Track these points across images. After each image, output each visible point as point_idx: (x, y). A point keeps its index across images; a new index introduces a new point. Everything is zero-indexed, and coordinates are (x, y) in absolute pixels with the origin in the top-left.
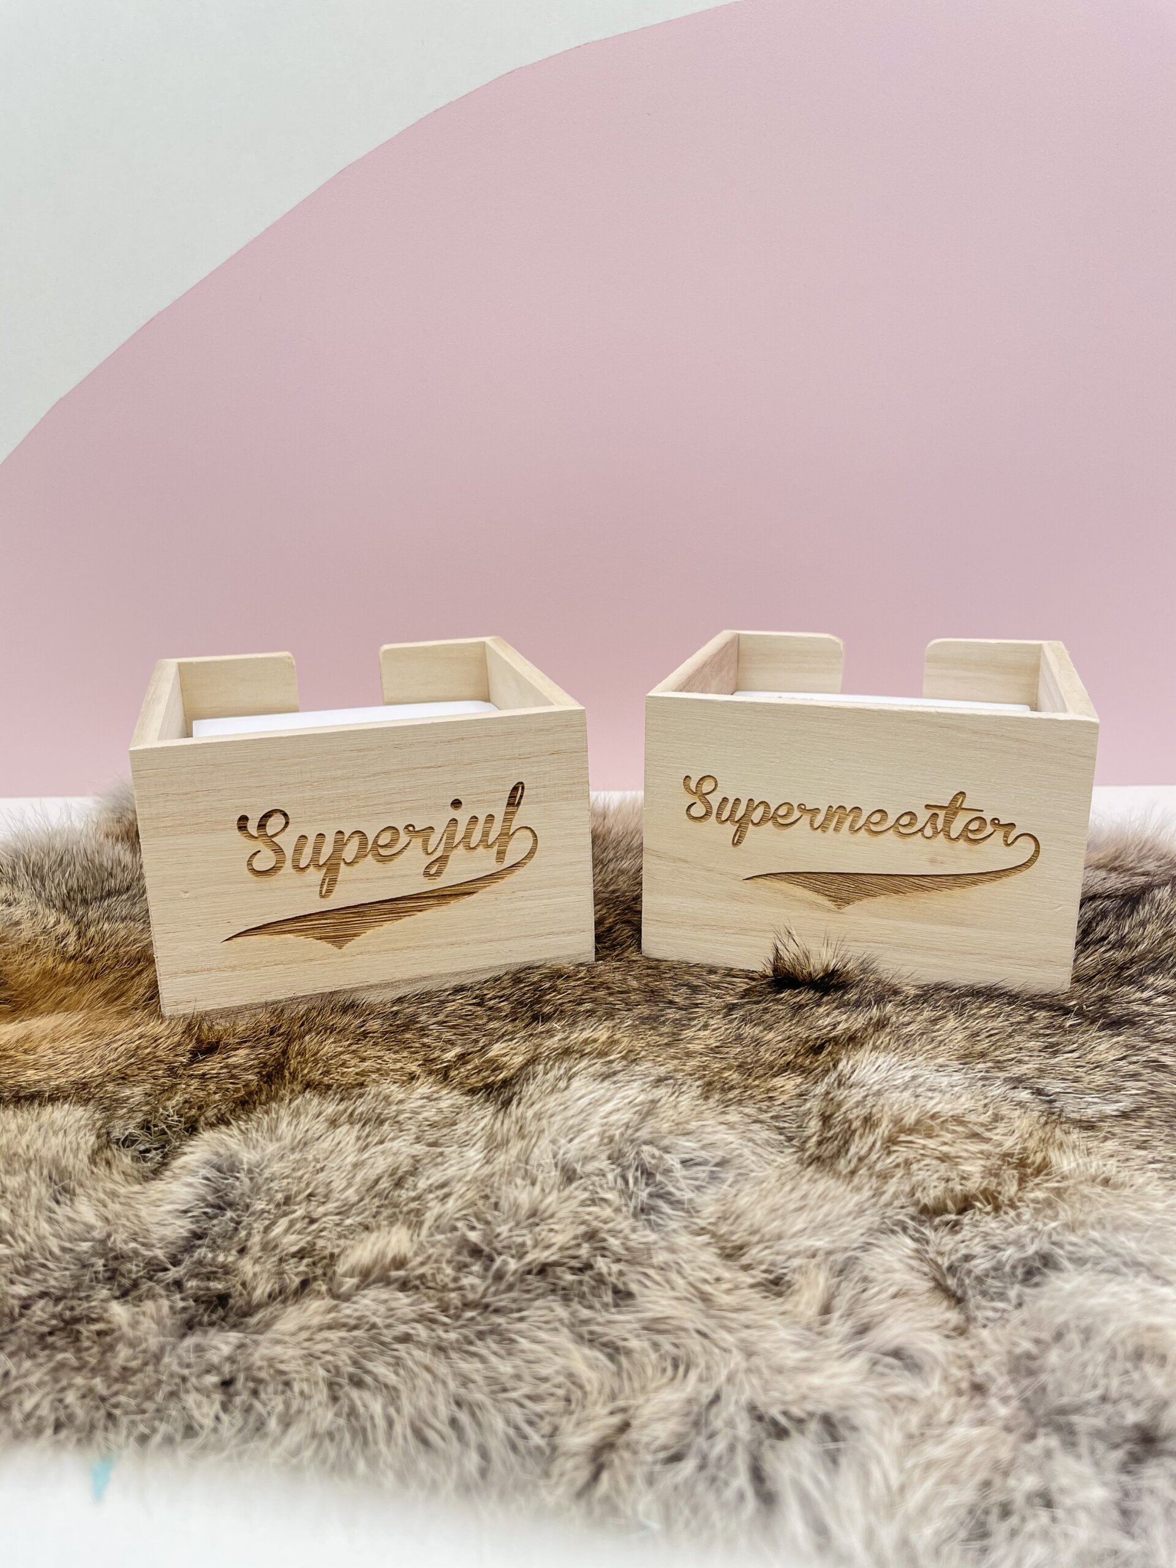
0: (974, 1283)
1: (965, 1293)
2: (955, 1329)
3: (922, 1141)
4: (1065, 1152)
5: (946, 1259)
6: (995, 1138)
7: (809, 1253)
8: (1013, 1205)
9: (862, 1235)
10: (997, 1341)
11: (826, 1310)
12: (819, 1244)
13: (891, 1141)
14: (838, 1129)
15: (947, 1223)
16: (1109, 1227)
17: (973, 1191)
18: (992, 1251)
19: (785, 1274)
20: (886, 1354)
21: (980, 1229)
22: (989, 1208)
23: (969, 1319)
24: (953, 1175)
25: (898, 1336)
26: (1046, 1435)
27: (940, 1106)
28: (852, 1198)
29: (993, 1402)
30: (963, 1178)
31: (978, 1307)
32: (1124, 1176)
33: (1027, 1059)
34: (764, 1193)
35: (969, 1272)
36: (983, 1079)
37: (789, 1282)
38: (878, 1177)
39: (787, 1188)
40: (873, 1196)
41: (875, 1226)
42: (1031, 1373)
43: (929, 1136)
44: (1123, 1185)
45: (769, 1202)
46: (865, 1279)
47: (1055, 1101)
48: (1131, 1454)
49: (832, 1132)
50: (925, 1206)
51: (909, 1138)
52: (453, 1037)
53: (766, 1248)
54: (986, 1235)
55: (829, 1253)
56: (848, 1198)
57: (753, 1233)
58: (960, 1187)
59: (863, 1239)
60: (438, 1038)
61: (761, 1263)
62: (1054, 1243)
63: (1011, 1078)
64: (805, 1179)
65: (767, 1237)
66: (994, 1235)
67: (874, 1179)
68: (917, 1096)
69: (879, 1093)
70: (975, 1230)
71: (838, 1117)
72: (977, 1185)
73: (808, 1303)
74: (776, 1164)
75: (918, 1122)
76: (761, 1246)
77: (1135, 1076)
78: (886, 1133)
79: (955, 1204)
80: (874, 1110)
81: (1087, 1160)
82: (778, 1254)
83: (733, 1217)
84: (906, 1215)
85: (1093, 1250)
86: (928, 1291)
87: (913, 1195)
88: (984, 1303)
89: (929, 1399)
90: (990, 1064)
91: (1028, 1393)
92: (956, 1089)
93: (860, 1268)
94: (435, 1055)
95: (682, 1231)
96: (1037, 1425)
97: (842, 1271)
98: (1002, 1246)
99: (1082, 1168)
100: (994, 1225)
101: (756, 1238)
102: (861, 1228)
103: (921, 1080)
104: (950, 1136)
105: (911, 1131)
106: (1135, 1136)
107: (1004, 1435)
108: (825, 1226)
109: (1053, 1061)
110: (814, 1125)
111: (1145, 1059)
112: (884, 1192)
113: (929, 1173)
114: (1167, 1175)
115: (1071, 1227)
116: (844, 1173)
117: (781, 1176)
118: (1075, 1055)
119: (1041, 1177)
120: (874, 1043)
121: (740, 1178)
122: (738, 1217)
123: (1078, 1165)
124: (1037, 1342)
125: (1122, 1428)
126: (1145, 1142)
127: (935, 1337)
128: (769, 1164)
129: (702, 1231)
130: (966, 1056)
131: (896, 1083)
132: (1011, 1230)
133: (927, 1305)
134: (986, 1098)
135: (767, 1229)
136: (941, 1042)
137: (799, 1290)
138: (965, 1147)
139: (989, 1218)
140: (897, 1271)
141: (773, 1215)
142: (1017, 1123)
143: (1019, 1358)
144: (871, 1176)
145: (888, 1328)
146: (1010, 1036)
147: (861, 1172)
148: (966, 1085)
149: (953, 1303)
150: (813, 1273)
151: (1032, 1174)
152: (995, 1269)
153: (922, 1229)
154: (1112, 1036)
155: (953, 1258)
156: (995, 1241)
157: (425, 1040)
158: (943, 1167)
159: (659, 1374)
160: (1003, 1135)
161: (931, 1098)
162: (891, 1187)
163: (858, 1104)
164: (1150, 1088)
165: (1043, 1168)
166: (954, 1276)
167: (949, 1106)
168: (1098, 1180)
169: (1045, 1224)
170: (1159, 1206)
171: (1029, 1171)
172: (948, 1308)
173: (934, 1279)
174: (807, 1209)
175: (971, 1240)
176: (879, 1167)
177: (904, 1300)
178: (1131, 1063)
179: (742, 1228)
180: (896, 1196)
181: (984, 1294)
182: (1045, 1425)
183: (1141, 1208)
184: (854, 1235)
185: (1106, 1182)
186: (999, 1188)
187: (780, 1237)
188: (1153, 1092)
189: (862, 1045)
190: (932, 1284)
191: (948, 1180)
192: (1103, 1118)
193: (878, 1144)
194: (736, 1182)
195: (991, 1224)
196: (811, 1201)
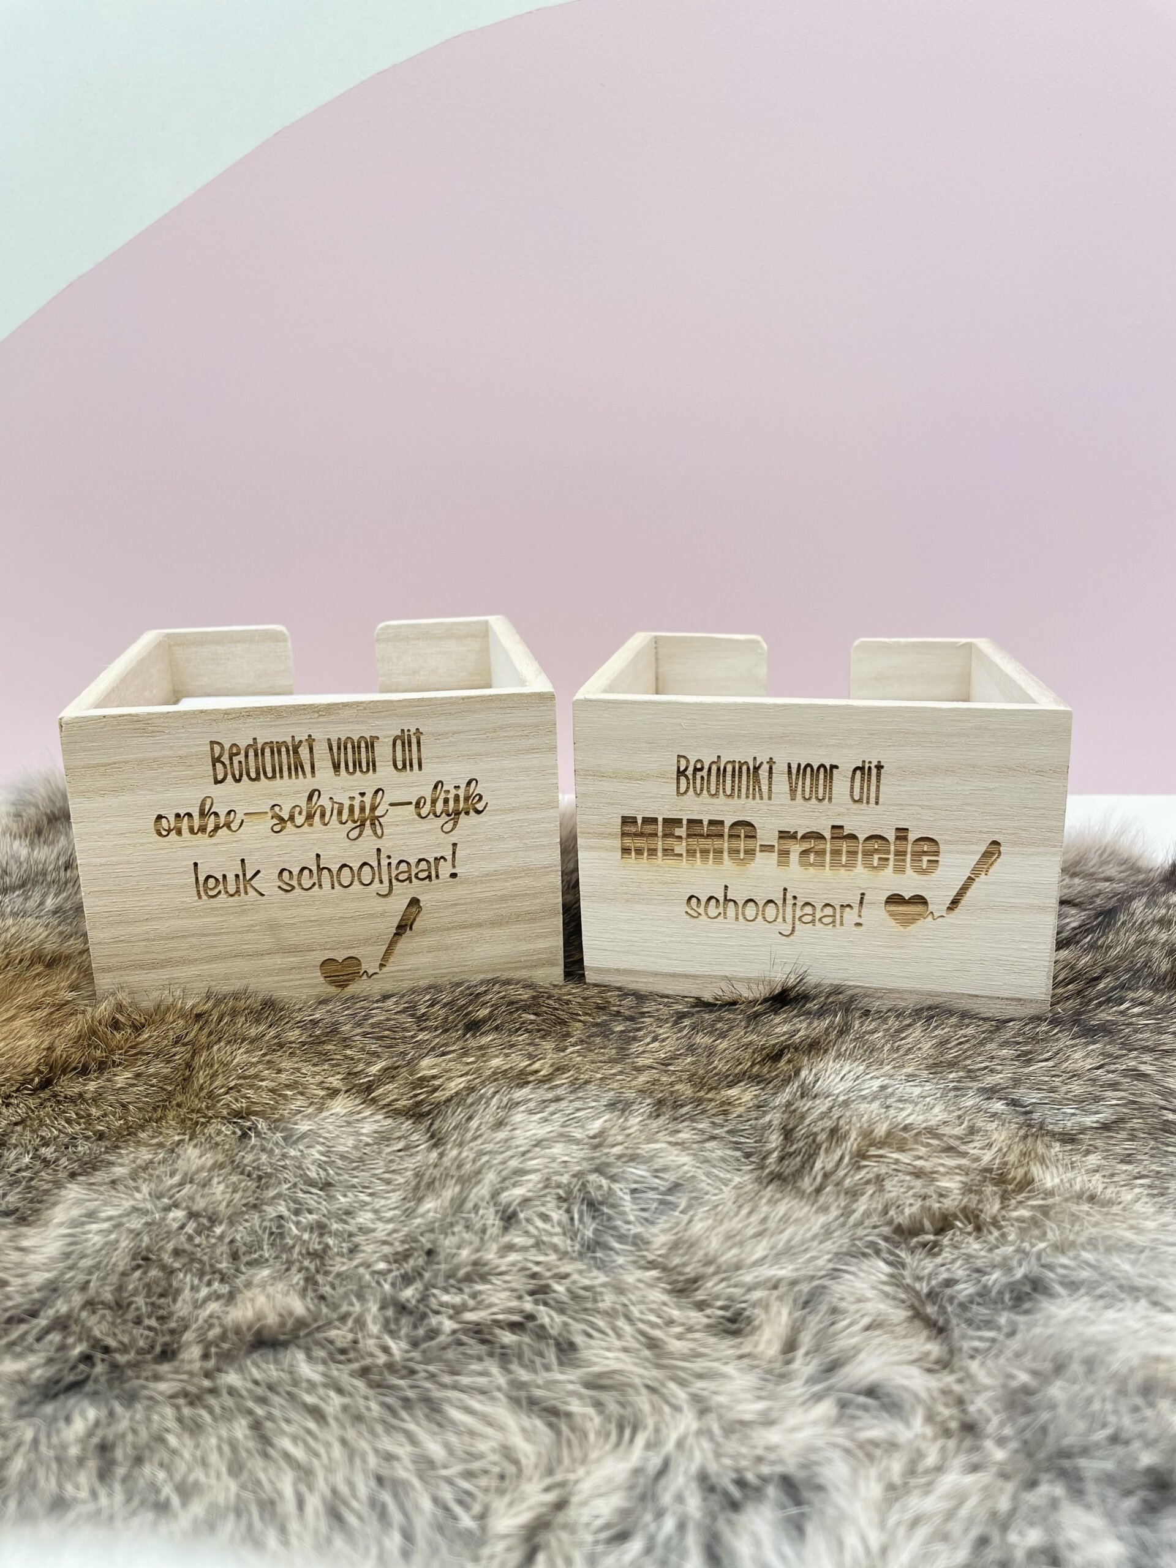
0: (958, 1311)
1: (947, 1321)
2: (937, 1362)
3: (895, 1156)
4: (1047, 1167)
5: (924, 1284)
6: (972, 1152)
7: (769, 1285)
8: (995, 1223)
9: (830, 1261)
10: (989, 1374)
11: (790, 1346)
12: (782, 1273)
13: (861, 1155)
14: (801, 1144)
15: (924, 1245)
16: (1101, 1248)
17: (952, 1210)
18: (976, 1275)
19: (744, 1309)
20: (859, 1393)
21: (962, 1251)
22: (970, 1228)
23: (951, 1352)
24: (930, 1191)
25: (873, 1372)
26: (1051, 1482)
27: (913, 1117)
28: (817, 1221)
29: (989, 1444)
30: (941, 1195)
31: (964, 1337)
32: (1110, 1193)
33: (999, 1068)
34: (719, 1217)
35: (951, 1299)
36: (956, 1089)
37: (748, 1317)
38: (846, 1193)
39: (744, 1211)
40: (842, 1215)
41: (844, 1250)
42: (1028, 1410)
43: (901, 1150)
44: (1110, 1203)
45: (726, 1226)
46: (834, 1311)
47: (1031, 1112)
48: (1145, 1501)
49: (794, 1147)
50: (899, 1225)
51: (881, 1152)
52: (379, 1050)
53: (722, 1280)
54: (968, 1257)
55: (794, 1283)
56: (813, 1220)
57: (708, 1263)
58: (937, 1205)
59: (831, 1266)
60: (363, 1049)
61: (717, 1297)
62: (1043, 1266)
63: (984, 1089)
64: (764, 1201)
65: (724, 1267)
66: (977, 1258)
67: (842, 1196)
68: (888, 1107)
69: (846, 1104)
70: (956, 1252)
71: (801, 1131)
72: (956, 1203)
73: (769, 1342)
74: (733, 1184)
75: (889, 1134)
76: (716, 1279)
77: (1114, 1086)
78: (855, 1146)
79: (932, 1223)
80: (841, 1122)
81: (1070, 1175)
82: (736, 1286)
83: (686, 1246)
84: (878, 1235)
85: (1085, 1274)
86: (905, 1321)
87: (886, 1213)
88: (971, 1332)
89: (910, 1442)
90: (961, 1074)
91: (1028, 1435)
92: (928, 1099)
93: (828, 1298)
94: (359, 1069)
95: (631, 1267)
96: (1038, 1469)
97: (808, 1303)
98: (988, 1270)
99: (1068, 1185)
100: (976, 1246)
101: (711, 1269)
102: (829, 1253)
103: (890, 1090)
104: (924, 1149)
105: (882, 1143)
106: (1117, 1149)
107: (1000, 1483)
108: (788, 1252)
109: (1027, 1070)
110: (775, 1140)
111: (1124, 1067)
112: (854, 1211)
113: (902, 1190)
114: (1155, 1192)
115: (1060, 1248)
116: (809, 1190)
117: (739, 1196)
118: (1051, 1063)
119: (1023, 1195)
120: (839, 1050)
121: (693, 1202)
122: (691, 1246)
123: (1062, 1180)
124: (1035, 1373)
125: (1133, 1472)
126: (1129, 1155)
127: (914, 1371)
128: (726, 1185)
129: (652, 1265)
130: (936, 1065)
131: (863, 1093)
132: (997, 1251)
133: (905, 1337)
134: (960, 1109)
135: (724, 1258)
136: (910, 1049)
137: (759, 1327)
138: (941, 1161)
139: (971, 1239)
140: (868, 1300)
141: (729, 1243)
142: (995, 1136)
143: (1015, 1392)
144: (838, 1193)
145: (861, 1363)
146: (982, 1043)
147: (828, 1189)
148: (938, 1095)
149: (935, 1332)
150: (775, 1307)
151: (1013, 1191)
152: (980, 1295)
153: (897, 1251)
154: (1087, 1044)
155: (934, 1283)
156: (979, 1263)
157: (349, 1052)
158: (918, 1183)
159: (602, 1440)
160: (981, 1148)
161: (902, 1109)
162: (861, 1206)
163: (823, 1116)
164: (1131, 1098)
165: (1026, 1183)
166: (934, 1303)
167: (921, 1118)
168: (1085, 1197)
169: (1033, 1246)
170: (1150, 1225)
171: (1010, 1187)
172: (929, 1338)
173: (912, 1307)
174: (768, 1233)
175: (951, 1263)
176: (847, 1182)
177: (877, 1332)
178: (1109, 1072)
179: (695, 1259)
180: (867, 1214)
181: (970, 1322)
182: (1047, 1470)
183: (1132, 1227)
184: (821, 1262)
185: (1092, 1198)
186: (980, 1207)
187: (738, 1267)
188: (1134, 1102)
189: (826, 1051)
190: (910, 1313)
191: (925, 1198)
192: (1083, 1130)
193: (846, 1160)
194: (689, 1207)
195: (974, 1246)
196: (772, 1224)
